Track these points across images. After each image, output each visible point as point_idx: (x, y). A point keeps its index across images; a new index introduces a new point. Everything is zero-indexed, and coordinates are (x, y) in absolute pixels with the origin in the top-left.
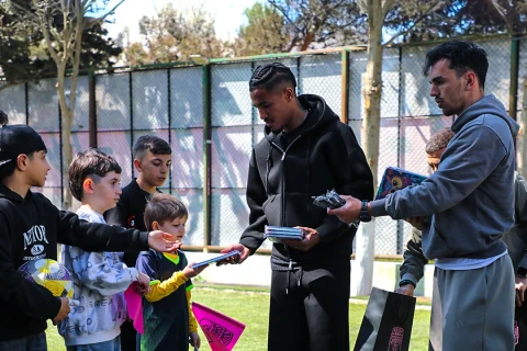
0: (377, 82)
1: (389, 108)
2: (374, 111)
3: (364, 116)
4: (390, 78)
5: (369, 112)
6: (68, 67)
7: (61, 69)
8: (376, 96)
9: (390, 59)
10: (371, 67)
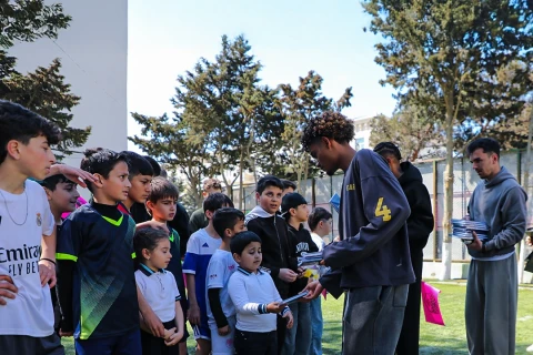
0: (451, 175)
1: (457, 188)
2: (450, 189)
3: (445, 192)
4: (458, 174)
5: (448, 190)
6: (303, 176)
7: (299, 177)
8: (451, 182)
9: (457, 164)
10: (448, 167)
